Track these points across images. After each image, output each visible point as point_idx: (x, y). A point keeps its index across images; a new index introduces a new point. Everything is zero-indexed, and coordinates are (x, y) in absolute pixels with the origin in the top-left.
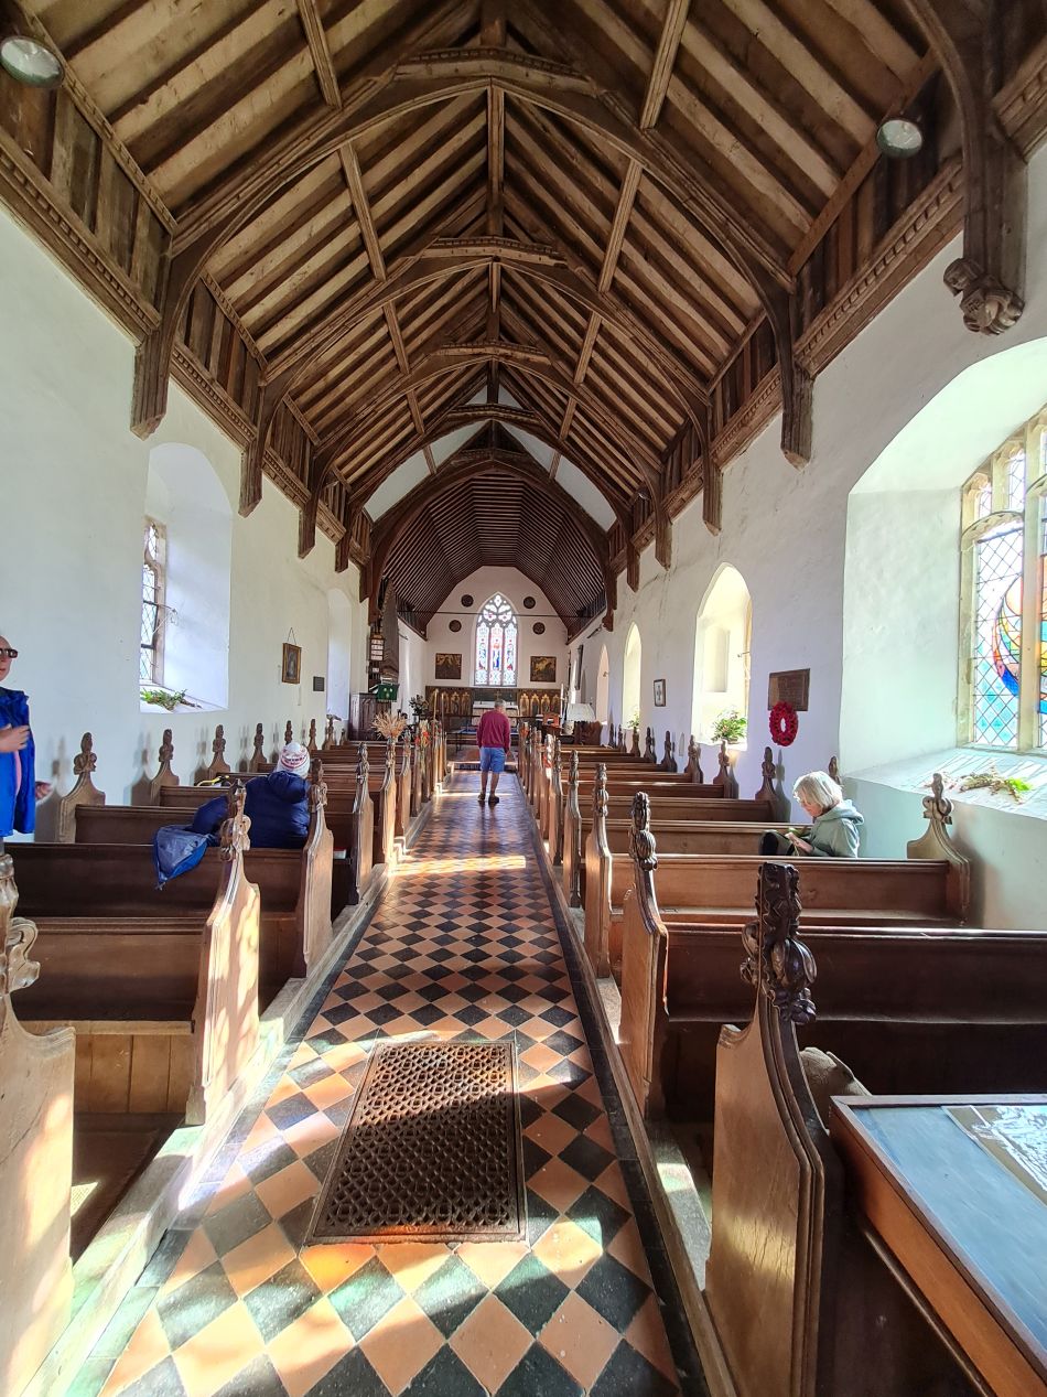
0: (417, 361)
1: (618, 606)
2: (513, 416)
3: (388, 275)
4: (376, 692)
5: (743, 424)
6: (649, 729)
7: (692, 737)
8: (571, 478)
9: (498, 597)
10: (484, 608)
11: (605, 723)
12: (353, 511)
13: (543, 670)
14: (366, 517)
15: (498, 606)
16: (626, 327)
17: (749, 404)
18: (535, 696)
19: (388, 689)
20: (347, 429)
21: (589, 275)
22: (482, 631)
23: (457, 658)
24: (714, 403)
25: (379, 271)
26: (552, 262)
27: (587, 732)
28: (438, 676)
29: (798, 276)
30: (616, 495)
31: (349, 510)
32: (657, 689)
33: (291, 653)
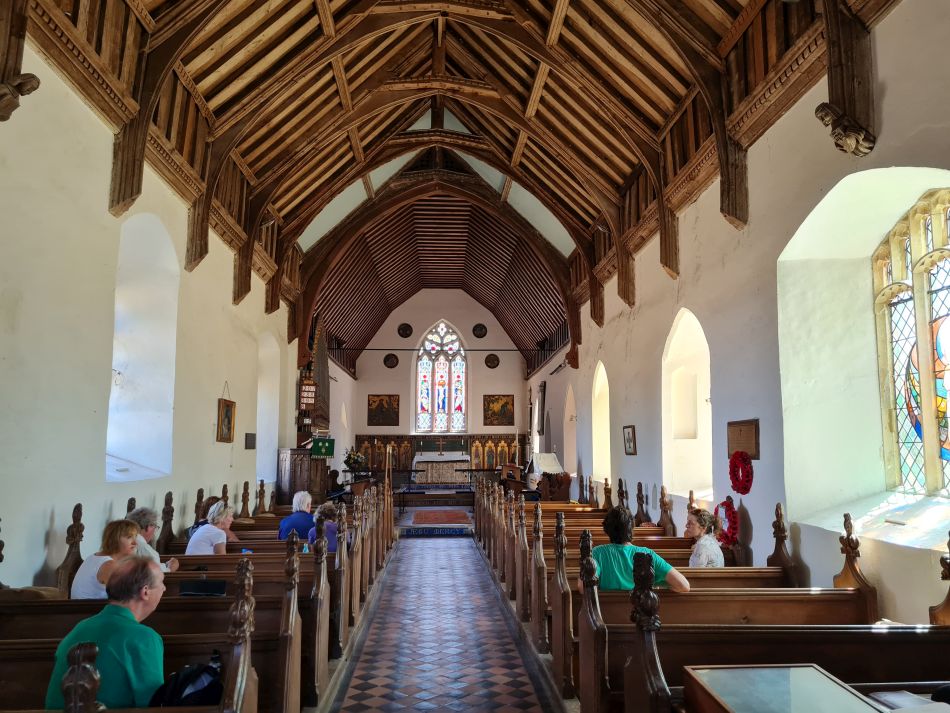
0: (359, 98)
1: (583, 341)
2: (460, 142)
3: (337, 32)
4: (309, 447)
5: (691, 178)
6: (620, 480)
7: (662, 488)
8: (524, 202)
9: (442, 326)
10: (426, 339)
11: (574, 475)
12: (285, 245)
13: (498, 410)
14: (297, 250)
15: (441, 335)
16: (575, 78)
17: (694, 161)
18: (490, 444)
19: (324, 443)
20: (286, 167)
21: (536, 28)
22: (424, 367)
23: (394, 399)
24: (664, 149)
25: (330, 28)
26: (500, 17)
27: (556, 486)
28: (371, 422)
29: (727, 59)
30: (575, 222)
31: (282, 247)
32: (627, 435)
33: (226, 408)
